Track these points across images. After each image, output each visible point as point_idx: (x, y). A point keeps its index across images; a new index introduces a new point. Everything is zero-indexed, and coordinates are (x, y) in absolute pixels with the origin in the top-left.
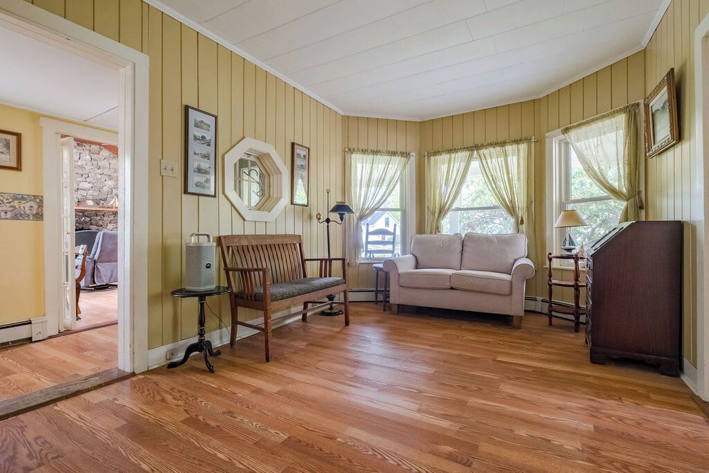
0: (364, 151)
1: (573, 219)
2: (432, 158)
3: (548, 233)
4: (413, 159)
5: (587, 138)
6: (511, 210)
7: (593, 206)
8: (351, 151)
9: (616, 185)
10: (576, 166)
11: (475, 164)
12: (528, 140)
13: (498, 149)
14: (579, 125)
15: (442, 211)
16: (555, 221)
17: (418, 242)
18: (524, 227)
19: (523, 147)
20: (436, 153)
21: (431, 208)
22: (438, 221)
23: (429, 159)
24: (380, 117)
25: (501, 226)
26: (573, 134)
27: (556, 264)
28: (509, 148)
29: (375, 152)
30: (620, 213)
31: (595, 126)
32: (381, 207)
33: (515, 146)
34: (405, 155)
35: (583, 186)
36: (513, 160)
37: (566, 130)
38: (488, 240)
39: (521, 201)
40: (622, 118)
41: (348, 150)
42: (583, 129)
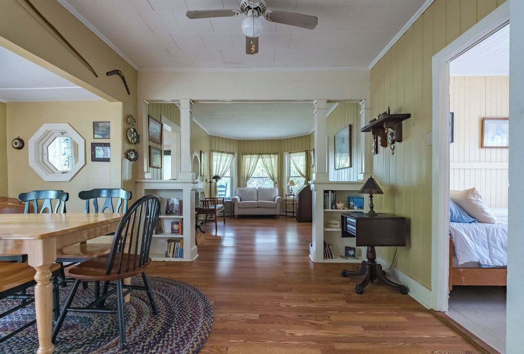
0: (218, 152)
1: (292, 183)
2: (244, 156)
3: (284, 187)
4: (236, 155)
5: (295, 156)
6: (273, 179)
7: (297, 178)
8: (213, 151)
9: (303, 173)
10: (292, 165)
11: (260, 160)
12: (278, 154)
13: (268, 156)
14: (294, 152)
15: (248, 178)
16: (286, 184)
17: (240, 191)
18: (277, 185)
19: (276, 156)
20: (246, 154)
21: (243, 176)
22: (246, 182)
23: (242, 157)
24: (223, 137)
25: (269, 185)
26: (292, 155)
27: (288, 198)
28: (272, 156)
29: (222, 152)
30: (304, 182)
31: (298, 154)
32: (225, 175)
33: (274, 155)
34: (233, 153)
35: (294, 172)
36: (273, 160)
37: (290, 153)
38: (266, 190)
39: (276, 176)
40: (304, 153)
41: (211, 151)
42: (295, 154)
